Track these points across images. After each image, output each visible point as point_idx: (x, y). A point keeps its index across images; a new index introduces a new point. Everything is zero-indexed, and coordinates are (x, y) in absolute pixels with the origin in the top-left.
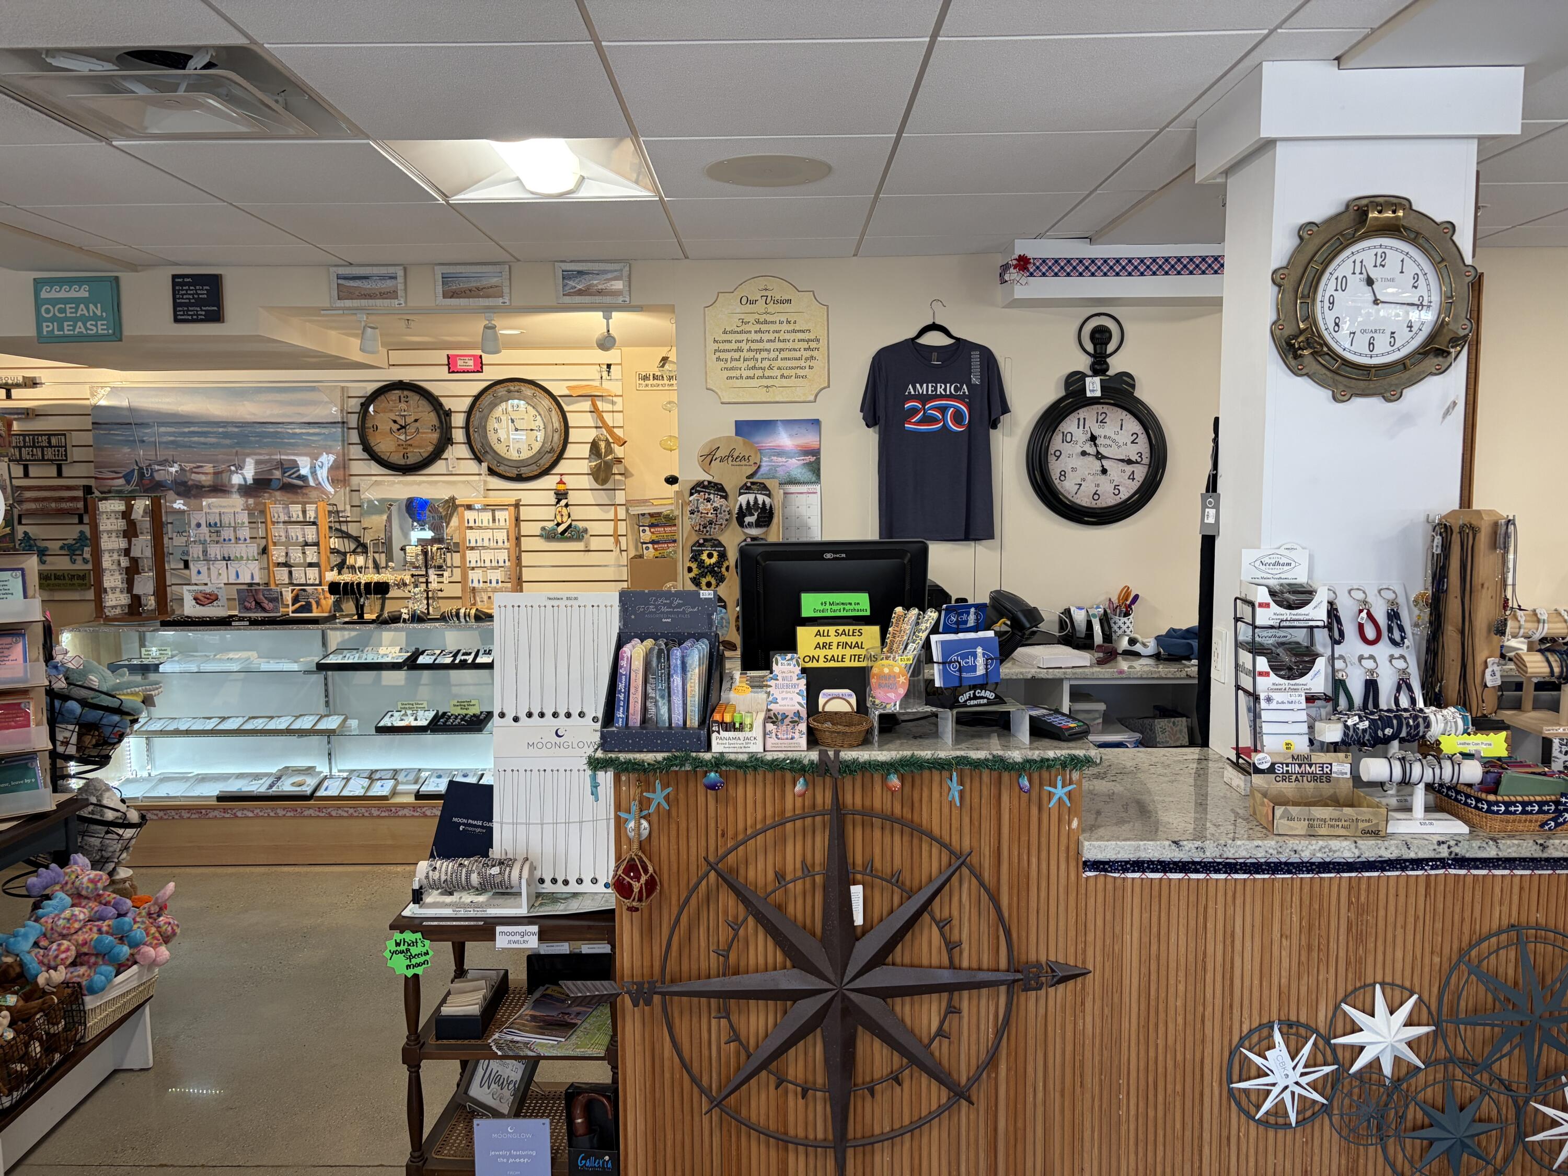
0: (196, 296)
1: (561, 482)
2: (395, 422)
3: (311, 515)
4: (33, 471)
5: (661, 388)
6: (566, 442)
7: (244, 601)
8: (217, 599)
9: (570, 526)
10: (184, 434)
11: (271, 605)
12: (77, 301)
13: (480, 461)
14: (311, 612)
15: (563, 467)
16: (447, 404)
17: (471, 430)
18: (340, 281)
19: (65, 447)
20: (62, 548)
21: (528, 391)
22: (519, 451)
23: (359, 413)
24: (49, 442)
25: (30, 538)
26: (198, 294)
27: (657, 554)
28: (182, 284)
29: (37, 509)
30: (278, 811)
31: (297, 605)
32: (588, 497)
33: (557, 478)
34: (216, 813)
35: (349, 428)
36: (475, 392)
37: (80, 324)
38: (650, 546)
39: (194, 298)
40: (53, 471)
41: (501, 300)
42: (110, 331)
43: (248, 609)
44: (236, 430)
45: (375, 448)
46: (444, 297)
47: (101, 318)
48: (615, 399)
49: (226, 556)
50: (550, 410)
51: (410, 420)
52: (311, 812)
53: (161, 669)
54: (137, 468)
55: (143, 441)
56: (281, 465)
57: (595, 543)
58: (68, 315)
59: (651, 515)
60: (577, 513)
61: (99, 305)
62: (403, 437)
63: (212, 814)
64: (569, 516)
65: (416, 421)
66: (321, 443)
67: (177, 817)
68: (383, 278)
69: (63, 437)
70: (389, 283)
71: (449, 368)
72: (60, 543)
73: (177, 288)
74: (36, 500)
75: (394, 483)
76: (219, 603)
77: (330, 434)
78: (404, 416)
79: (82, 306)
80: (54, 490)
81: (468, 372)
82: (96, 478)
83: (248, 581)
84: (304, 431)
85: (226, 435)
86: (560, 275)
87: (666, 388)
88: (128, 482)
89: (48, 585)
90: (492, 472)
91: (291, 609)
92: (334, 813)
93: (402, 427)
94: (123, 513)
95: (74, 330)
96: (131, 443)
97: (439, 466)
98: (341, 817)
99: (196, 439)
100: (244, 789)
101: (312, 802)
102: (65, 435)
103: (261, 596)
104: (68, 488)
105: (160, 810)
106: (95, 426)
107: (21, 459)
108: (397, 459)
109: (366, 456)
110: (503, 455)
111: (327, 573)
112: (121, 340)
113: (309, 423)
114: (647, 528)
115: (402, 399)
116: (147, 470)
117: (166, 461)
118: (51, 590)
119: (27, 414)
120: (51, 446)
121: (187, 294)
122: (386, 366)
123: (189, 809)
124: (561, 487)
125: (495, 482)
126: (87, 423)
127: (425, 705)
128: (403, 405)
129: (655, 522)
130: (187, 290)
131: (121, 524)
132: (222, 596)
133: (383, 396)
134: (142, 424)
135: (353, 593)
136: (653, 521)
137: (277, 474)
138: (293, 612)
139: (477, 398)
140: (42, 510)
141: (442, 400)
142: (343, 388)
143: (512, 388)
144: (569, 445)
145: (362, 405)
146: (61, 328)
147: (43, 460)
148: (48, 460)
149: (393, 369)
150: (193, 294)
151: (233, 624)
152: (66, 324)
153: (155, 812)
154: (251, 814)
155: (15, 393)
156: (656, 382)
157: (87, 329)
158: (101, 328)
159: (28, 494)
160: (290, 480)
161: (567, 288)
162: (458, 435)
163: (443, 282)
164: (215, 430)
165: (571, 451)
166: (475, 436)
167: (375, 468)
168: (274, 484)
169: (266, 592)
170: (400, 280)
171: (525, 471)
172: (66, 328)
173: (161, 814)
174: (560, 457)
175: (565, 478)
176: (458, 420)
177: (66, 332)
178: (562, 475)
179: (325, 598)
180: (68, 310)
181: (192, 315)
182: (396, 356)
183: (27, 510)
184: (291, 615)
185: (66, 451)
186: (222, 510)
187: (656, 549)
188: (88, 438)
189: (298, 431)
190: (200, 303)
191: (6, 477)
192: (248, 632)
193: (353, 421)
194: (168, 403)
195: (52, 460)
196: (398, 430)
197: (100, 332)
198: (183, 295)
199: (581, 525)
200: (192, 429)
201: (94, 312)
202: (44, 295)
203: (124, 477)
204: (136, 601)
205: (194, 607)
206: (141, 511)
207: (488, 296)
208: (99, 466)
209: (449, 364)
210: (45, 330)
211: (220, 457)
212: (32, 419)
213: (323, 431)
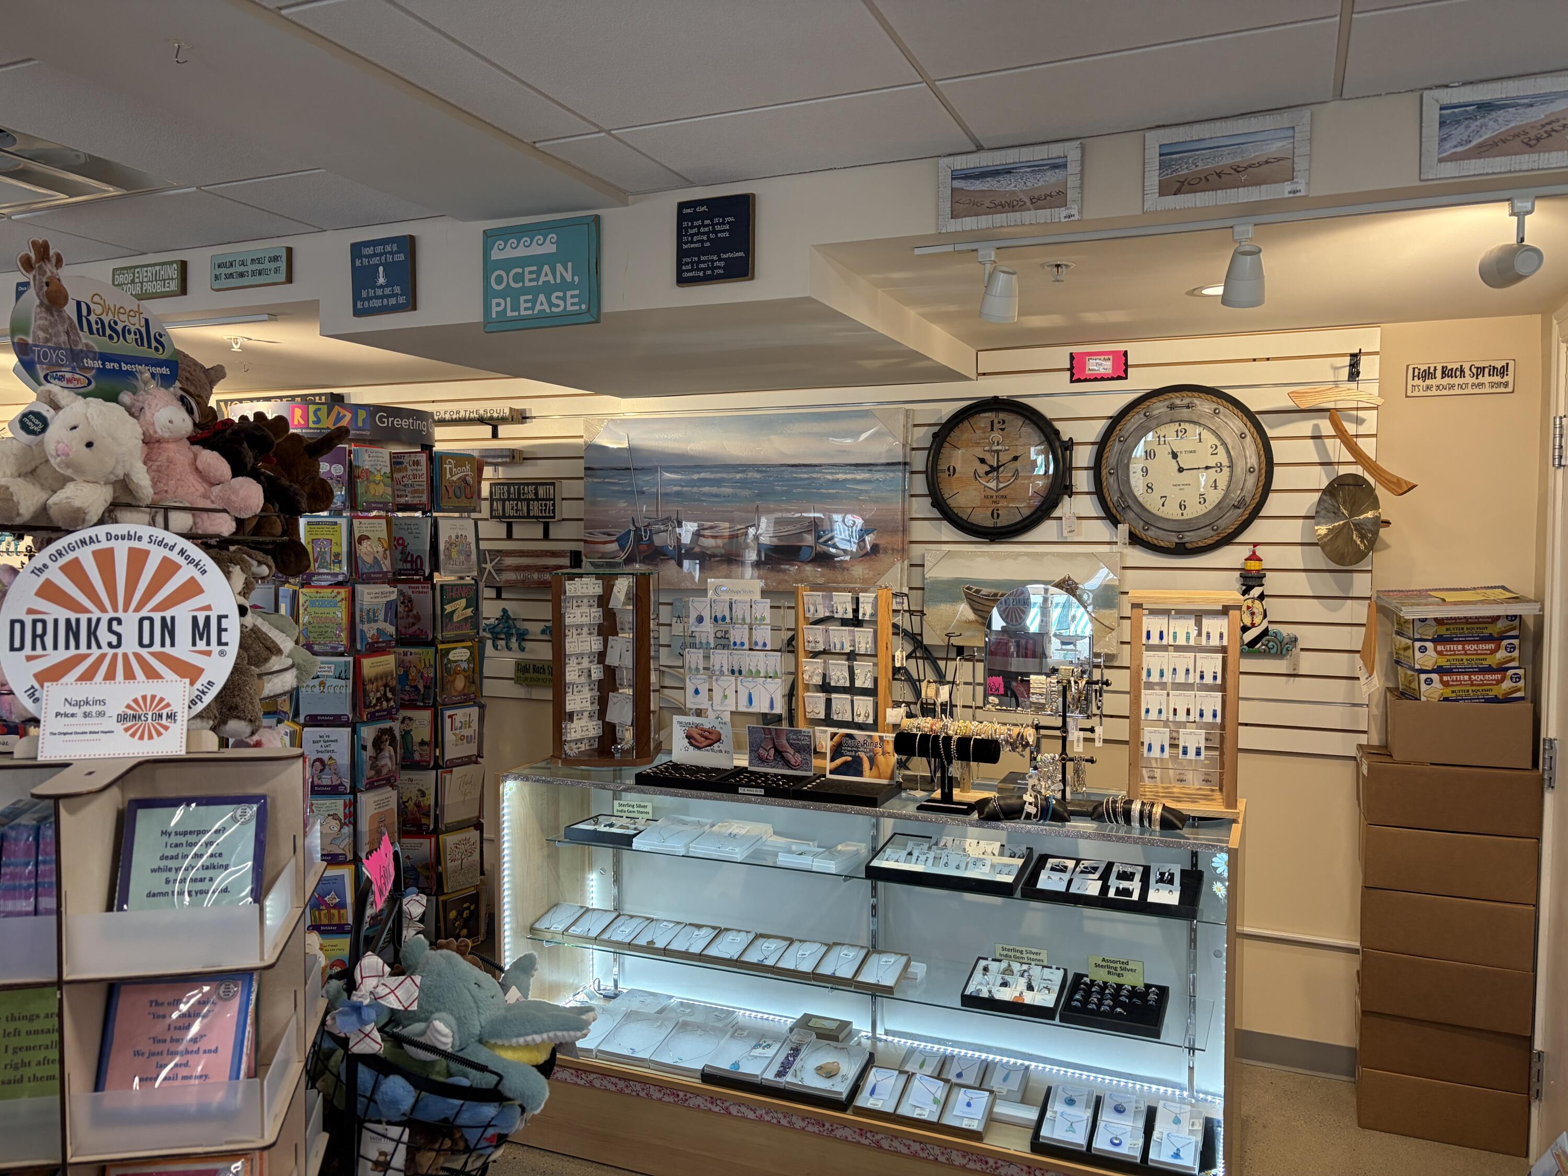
0: (712, 236)
1: (1254, 557)
2: (982, 461)
3: (866, 610)
4: (517, 531)
5: (1457, 391)
6: (1266, 489)
7: (759, 746)
8: (719, 740)
9: (1265, 632)
10: (692, 483)
11: (798, 757)
12: (539, 261)
13: (1115, 522)
14: (860, 774)
15: (1258, 531)
16: (1067, 431)
17: (1104, 472)
18: (958, 184)
19: (554, 500)
20: (543, 632)
21: (1205, 406)
22: (1182, 506)
23: (930, 449)
24: (536, 494)
25: (508, 617)
26: (716, 232)
27: (1448, 692)
28: (692, 218)
29: (516, 581)
30: (794, 1119)
31: (839, 761)
32: (1301, 584)
33: (1246, 551)
34: (699, 1101)
35: (912, 473)
36: (1113, 411)
37: (542, 297)
38: (1435, 677)
39: (709, 239)
40: (538, 532)
41: (1288, 187)
42: (584, 307)
43: (763, 761)
44: (758, 476)
45: (949, 502)
46: (1162, 194)
47: (572, 286)
48: (1361, 414)
49: (736, 668)
50: (1242, 436)
51: (1004, 458)
52: (847, 1133)
53: (637, 843)
54: (633, 528)
55: (643, 493)
56: (815, 527)
57: (1307, 663)
58: (527, 284)
59: (1439, 621)
60: (1277, 610)
61: (570, 264)
62: (993, 485)
63: (693, 1102)
64: (1265, 616)
65: (1016, 458)
66: (872, 494)
67: (642, 1094)
68: (1037, 168)
69: (552, 487)
70: (1051, 178)
71: (1072, 375)
72: (542, 625)
73: (685, 224)
74: (517, 569)
75: (974, 554)
76: (722, 748)
77: (885, 480)
78: (998, 452)
79: (546, 268)
80: (538, 556)
81: (1102, 379)
82: (585, 541)
83: (766, 710)
84: (849, 476)
85: (744, 483)
86: (1432, 115)
87: (1470, 391)
88: (622, 547)
89: (526, 679)
90: (1135, 539)
91: (828, 765)
92: (885, 1144)
93: (993, 469)
94: (600, 597)
95: (533, 308)
96: (624, 494)
97: (1046, 530)
98: (897, 1153)
99: (706, 489)
100: (743, 1070)
101: (848, 1116)
102: (553, 484)
103: (785, 742)
104: (554, 554)
105: (620, 1079)
106: (589, 472)
107: (504, 516)
108: (982, 518)
109: (936, 513)
110: (1155, 511)
111: (889, 711)
112: (597, 321)
113: (857, 465)
114: (1429, 645)
115: (996, 426)
116: (646, 532)
117: (669, 519)
118: (528, 686)
119: (514, 457)
120: (537, 499)
121: (699, 233)
122: (974, 376)
123: (661, 1085)
124: (1253, 565)
125: (1137, 556)
126: (577, 467)
127: (1044, 956)
128: (996, 435)
129: (1447, 634)
130: (699, 227)
131: (594, 615)
132: (727, 733)
133: (966, 423)
134: (643, 469)
135: (937, 754)
136: (1442, 631)
137: (809, 539)
138: (831, 772)
139: (1116, 421)
140: (523, 581)
141: (1057, 425)
142: (907, 411)
143: (1178, 402)
144: (1271, 495)
145: (935, 436)
146: (515, 307)
147: (528, 517)
148: (534, 517)
149: (983, 381)
150: (707, 233)
151: (741, 790)
152: (522, 298)
153: (613, 1080)
154: (751, 1115)
155: (503, 430)
156: (1447, 380)
157: (551, 304)
158: (570, 302)
159: (509, 561)
160: (825, 548)
161: (1447, 145)
162: (1082, 480)
163: (1161, 162)
164: (731, 476)
165: (1273, 505)
166: (1110, 482)
167: (947, 531)
168: (804, 554)
169: (792, 736)
170: (1073, 168)
171: (1190, 538)
172: (523, 305)
173: (622, 1084)
174: (1255, 514)
175: (1260, 551)
176: (1083, 456)
177: (523, 313)
178: (1255, 545)
179: (884, 753)
180: (527, 277)
181: (704, 270)
182: (990, 361)
183: (507, 581)
184: (829, 776)
185: (554, 505)
186: (735, 597)
187: (1445, 684)
188: (576, 488)
189: (841, 476)
190: (718, 246)
191: (472, 539)
192: (763, 808)
193: (920, 461)
194: (675, 440)
195: (537, 517)
196: (987, 473)
197: (569, 308)
198: (692, 235)
199: (1285, 630)
200: (702, 475)
201: (562, 275)
202: (496, 255)
203: (617, 540)
204: (609, 733)
205: (686, 749)
206: (622, 597)
207: (1257, 182)
208: (590, 525)
209: (1071, 369)
210: (495, 309)
211: (736, 514)
212: (520, 464)
213: (879, 476)
